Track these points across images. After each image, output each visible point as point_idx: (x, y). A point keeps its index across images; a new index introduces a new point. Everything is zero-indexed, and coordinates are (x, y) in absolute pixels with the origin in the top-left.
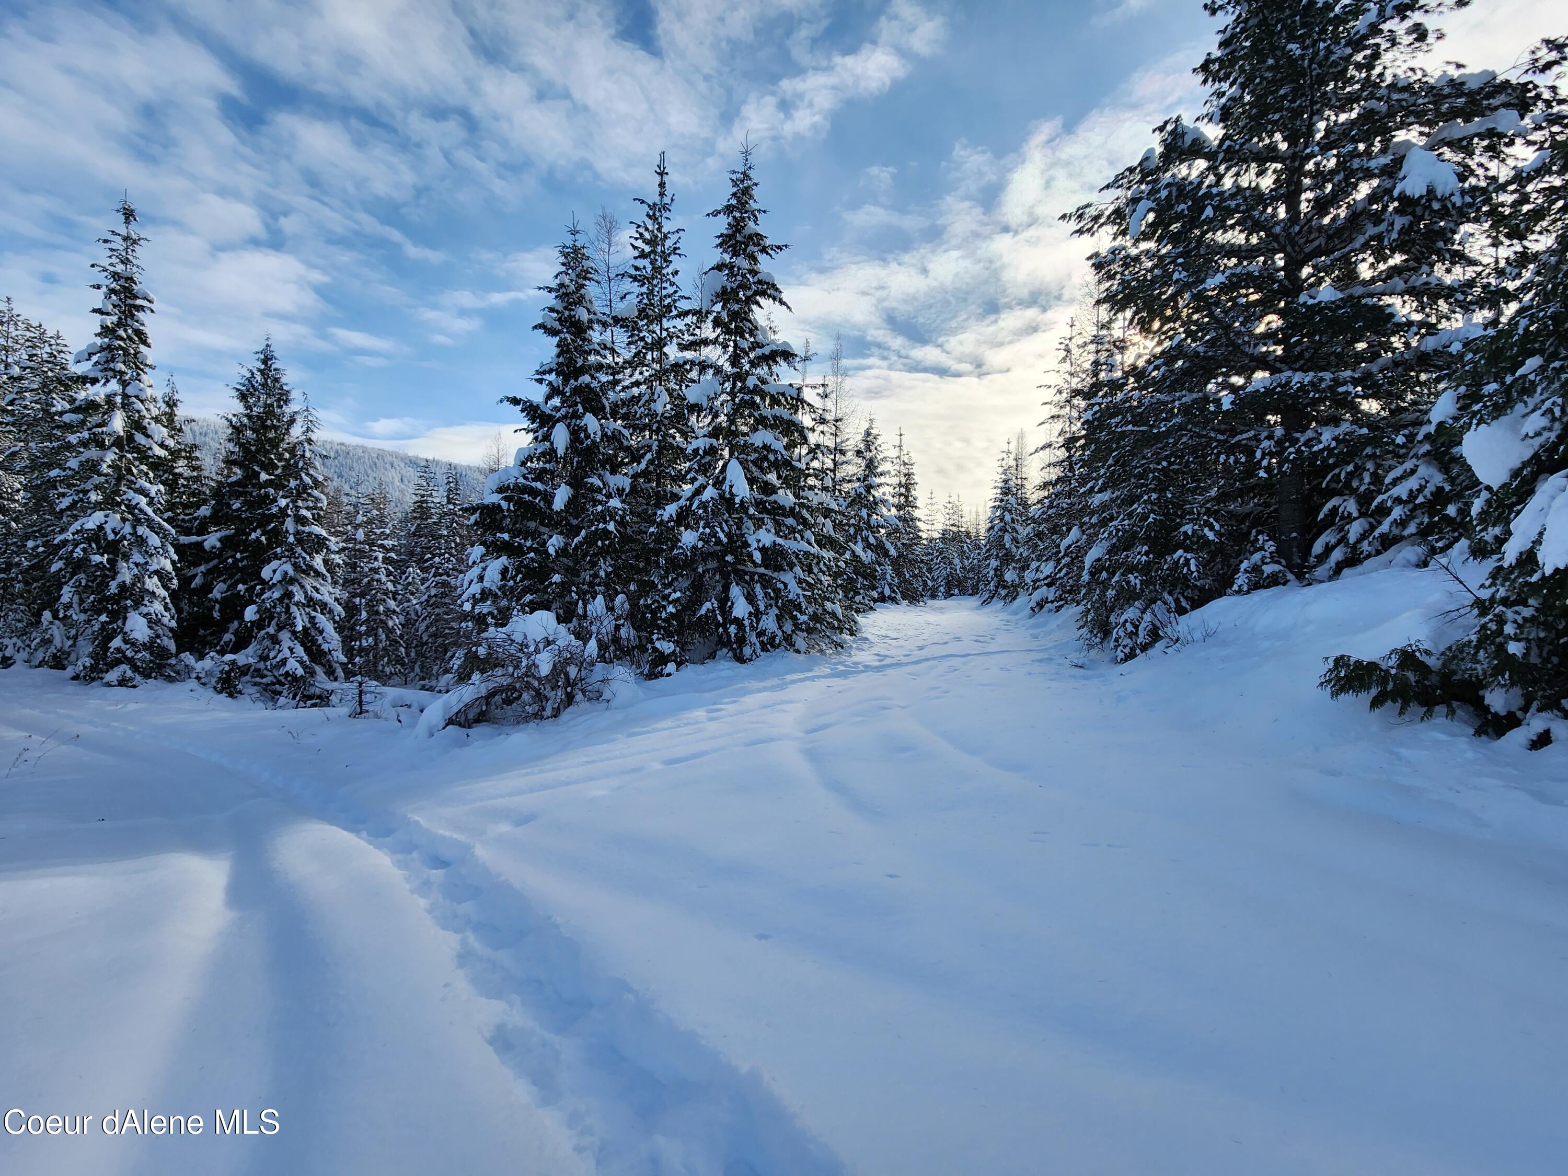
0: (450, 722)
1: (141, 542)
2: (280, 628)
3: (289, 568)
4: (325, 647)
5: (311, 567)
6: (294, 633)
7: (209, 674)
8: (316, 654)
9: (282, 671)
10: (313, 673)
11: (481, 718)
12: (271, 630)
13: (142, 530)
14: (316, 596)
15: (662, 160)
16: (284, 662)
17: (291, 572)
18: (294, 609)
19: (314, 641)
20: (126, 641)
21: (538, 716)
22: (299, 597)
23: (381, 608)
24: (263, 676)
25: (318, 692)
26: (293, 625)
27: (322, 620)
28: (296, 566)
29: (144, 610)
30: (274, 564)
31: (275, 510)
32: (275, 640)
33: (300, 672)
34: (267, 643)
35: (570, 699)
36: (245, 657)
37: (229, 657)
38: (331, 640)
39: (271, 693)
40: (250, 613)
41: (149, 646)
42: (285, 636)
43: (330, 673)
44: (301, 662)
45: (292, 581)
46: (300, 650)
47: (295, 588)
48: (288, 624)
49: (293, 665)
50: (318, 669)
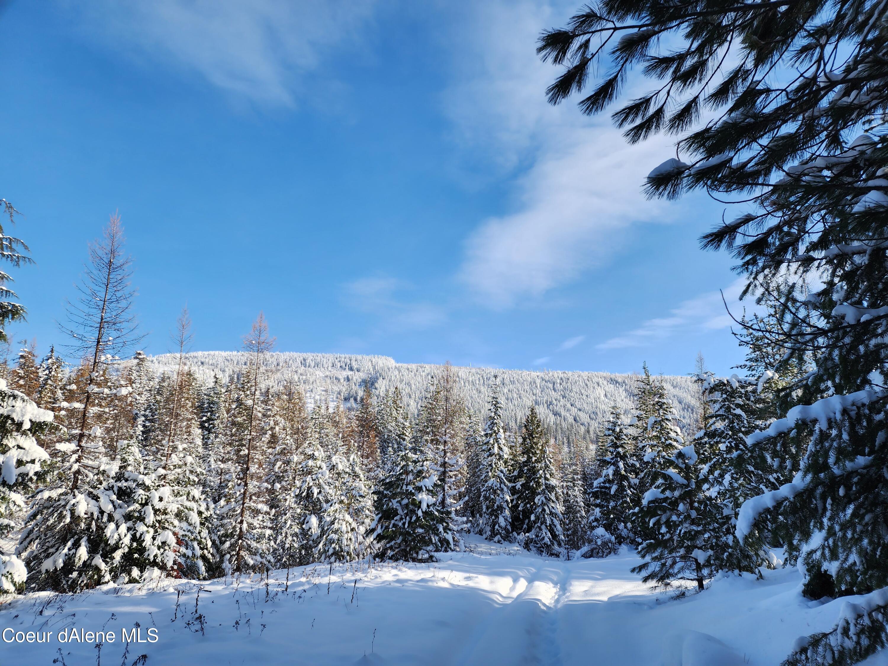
0: (582, 556)
1: (502, 490)
2: (542, 524)
3: (543, 498)
4: (557, 533)
5: (550, 499)
6: (546, 526)
7: (522, 541)
8: (554, 536)
9: (543, 542)
10: (553, 544)
11: (591, 556)
12: (539, 524)
13: (502, 486)
14: (553, 511)
15: (645, 364)
16: (544, 538)
17: (544, 500)
18: (546, 516)
19: (553, 530)
20: (499, 526)
21: (602, 557)
22: (548, 511)
23: (579, 515)
24: (537, 544)
25: (555, 552)
26: (546, 523)
27: (556, 522)
28: (546, 498)
29: (503, 515)
30: (539, 497)
31: (538, 476)
32: (541, 529)
33: (549, 543)
34: (538, 530)
35: (610, 553)
36: (531, 535)
37: (527, 534)
38: (559, 529)
39: (540, 551)
40: (533, 518)
41: (505, 529)
42: (543, 527)
43: (559, 545)
44: (549, 539)
45: (545, 504)
46: (549, 534)
47: (546, 508)
48: (544, 522)
49: (547, 540)
50: (555, 543)
